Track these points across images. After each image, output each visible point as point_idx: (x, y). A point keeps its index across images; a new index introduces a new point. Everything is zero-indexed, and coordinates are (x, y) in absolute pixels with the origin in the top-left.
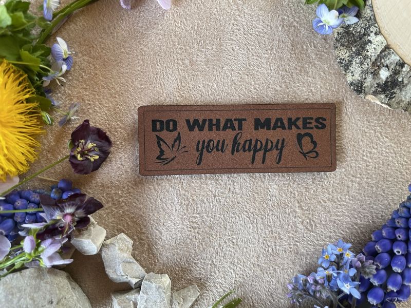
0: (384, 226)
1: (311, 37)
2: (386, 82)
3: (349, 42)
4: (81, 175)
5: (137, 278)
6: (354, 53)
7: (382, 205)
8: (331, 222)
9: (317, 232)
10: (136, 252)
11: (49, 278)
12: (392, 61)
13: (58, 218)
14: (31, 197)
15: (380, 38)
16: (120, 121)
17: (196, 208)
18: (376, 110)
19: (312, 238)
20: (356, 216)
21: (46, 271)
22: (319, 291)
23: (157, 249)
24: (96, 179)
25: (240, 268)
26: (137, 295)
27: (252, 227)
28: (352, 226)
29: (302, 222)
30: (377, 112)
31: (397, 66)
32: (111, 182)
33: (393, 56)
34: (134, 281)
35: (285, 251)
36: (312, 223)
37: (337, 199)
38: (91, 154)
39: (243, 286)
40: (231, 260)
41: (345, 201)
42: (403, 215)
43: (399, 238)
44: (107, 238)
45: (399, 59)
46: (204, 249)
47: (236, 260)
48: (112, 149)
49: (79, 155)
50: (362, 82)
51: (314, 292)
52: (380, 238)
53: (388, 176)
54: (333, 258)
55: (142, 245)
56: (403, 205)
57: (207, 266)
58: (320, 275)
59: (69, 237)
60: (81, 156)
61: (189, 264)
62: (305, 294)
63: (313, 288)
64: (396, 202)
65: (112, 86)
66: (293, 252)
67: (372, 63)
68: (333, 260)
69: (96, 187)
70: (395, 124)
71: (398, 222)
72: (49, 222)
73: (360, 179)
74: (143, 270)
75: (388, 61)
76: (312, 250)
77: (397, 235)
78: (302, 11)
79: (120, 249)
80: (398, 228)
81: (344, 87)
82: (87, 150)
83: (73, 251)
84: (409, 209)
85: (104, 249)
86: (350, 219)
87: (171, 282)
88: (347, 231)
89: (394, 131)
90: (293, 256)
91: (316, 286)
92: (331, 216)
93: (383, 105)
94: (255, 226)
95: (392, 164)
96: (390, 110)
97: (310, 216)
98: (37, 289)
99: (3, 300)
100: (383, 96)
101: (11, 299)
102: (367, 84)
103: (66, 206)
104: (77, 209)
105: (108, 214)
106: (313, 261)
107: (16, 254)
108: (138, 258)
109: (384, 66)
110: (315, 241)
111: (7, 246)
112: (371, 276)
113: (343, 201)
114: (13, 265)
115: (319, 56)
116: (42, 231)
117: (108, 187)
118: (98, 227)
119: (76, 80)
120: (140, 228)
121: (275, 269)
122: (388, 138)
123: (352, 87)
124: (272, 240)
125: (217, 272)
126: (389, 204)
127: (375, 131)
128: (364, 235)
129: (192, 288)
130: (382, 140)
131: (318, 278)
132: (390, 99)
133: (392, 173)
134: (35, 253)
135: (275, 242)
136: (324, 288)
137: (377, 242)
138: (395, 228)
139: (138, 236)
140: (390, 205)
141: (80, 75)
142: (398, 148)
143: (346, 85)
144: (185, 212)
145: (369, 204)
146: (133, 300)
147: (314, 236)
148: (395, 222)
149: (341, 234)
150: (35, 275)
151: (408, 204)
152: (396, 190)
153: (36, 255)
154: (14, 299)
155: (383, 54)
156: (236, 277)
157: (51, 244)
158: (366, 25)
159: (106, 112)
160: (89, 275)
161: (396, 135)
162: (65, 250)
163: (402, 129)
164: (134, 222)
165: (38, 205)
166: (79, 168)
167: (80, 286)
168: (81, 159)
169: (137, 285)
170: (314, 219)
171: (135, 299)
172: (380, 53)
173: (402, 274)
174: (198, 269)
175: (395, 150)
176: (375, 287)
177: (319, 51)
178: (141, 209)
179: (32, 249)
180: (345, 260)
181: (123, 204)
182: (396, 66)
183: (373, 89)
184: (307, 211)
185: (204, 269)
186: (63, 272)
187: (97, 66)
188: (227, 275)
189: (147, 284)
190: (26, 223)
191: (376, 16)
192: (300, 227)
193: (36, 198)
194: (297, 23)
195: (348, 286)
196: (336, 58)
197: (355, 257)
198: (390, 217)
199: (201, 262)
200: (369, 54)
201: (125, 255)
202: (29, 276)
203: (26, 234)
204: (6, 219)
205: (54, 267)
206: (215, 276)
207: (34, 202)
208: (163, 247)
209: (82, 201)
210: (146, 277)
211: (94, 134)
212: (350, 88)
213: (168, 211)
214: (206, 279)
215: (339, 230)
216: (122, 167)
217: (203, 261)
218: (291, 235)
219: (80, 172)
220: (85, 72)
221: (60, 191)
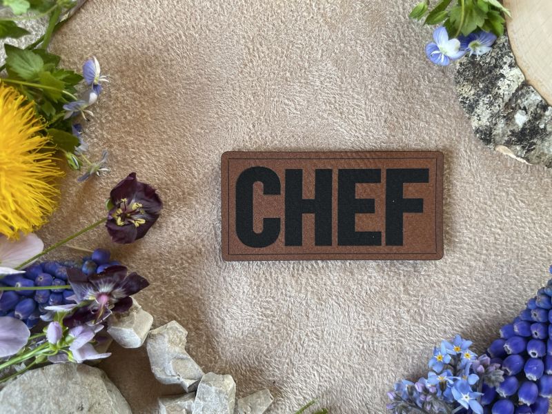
0: (517, 319)
1: (424, 68)
2: (524, 129)
3: (474, 76)
4: (122, 245)
5: (191, 379)
6: (482, 90)
7: (515, 291)
8: (447, 311)
9: (428, 324)
10: (191, 346)
11: (78, 377)
12: (531, 102)
13: (90, 298)
14: (57, 271)
15: (515, 71)
16: (174, 175)
17: (269, 290)
18: (509, 166)
19: (421, 333)
20: (480, 305)
21: (75, 368)
22: (429, 403)
23: (218, 342)
24: (141, 249)
25: (326, 369)
26: (191, 401)
27: (342, 317)
28: (475, 317)
29: (408, 311)
30: (510, 168)
31: (538, 109)
32: (160, 253)
33: (533, 95)
34: (188, 383)
35: (386, 349)
36: (422, 312)
37: (455, 281)
38: (135, 217)
39: (330, 392)
40: (314, 358)
41: (466, 285)
42: (542, 305)
43: (535, 336)
44: (154, 326)
45: (540, 99)
46: (279, 343)
47: (320, 359)
48: (162, 212)
49: (119, 219)
50: (491, 128)
51: (423, 403)
52: (511, 335)
53: (523, 252)
54: (448, 359)
55: (199, 336)
56: (542, 292)
57: (283, 365)
58: (431, 382)
59: (106, 324)
60: (123, 220)
61: (259, 362)
62: (410, 405)
63: (422, 398)
64: (533, 287)
65: (163, 130)
66: (395, 351)
67: (504, 104)
68: (447, 362)
69: (140, 259)
70: (533, 184)
71: (535, 315)
72: (79, 304)
73: (486, 255)
74: (200, 370)
75: (526, 102)
76: (421, 348)
77: (534, 332)
78: (413, 34)
79: (171, 342)
80: (535, 322)
81: (468, 134)
82: (131, 212)
83: (110, 342)
84: (549, 297)
85: (150, 341)
86: (473, 308)
87: (235, 385)
88: (468, 324)
89: (533, 193)
90: (395, 354)
91: (426, 395)
92: (447, 303)
93: (519, 159)
94: (346, 314)
95: (529, 237)
96: (527, 166)
97: (420, 304)
98: (63, 391)
99: (20, 404)
100: (518, 148)
101: (30, 404)
102: (498, 132)
103: (101, 283)
104: (115, 288)
105: (155, 295)
106: (422, 362)
107: (38, 345)
108: (194, 353)
109: (520, 108)
110: (425, 336)
111: (25, 333)
112: (497, 384)
113: (463, 285)
114: (33, 359)
115: (434, 94)
116: (71, 315)
117: (156, 261)
118: (143, 312)
119: (117, 121)
120: (197, 314)
121: (372, 371)
122: (524, 203)
123: (478, 135)
124: (368, 334)
125: (296, 374)
126: (524, 290)
127: (507, 193)
128: (490, 329)
129: (263, 394)
130: (516, 205)
131: (428, 386)
132: (529, 151)
133: (529, 249)
134: (61, 343)
135: (372, 337)
136: (436, 399)
137: (506, 340)
138: (531, 322)
139: (193, 325)
140: (525, 292)
141: (122, 114)
142: (538, 216)
143: (470, 133)
144: (256, 295)
145: (497, 289)
146: (186, 407)
147: (424, 330)
148: (531, 315)
149: (460, 327)
150: (62, 372)
151: (549, 291)
152: (533, 271)
153: (63, 346)
154: (33, 404)
155: (520, 92)
156: (320, 381)
157: (82, 332)
158: (497, 54)
159: (156, 163)
160: (131, 374)
161: (535, 200)
162: (100, 341)
163: (544, 191)
164: (188, 306)
165: (66, 281)
166: (119, 235)
167: (118, 387)
168: (122, 223)
169: (192, 389)
170: (425, 308)
171: (189, 406)
172: (516, 91)
173: (538, 383)
174: (271, 369)
175: (534, 218)
176: (503, 398)
177: (434, 87)
178: (198, 290)
179: (57, 339)
180: (463, 363)
181: (176, 282)
182: (536, 109)
183: (506, 138)
184: (415, 296)
185: (279, 369)
186: (96, 370)
187: (145, 104)
188: (309, 378)
189: (204, 388)
190: (50, 305)
191: (511, 42)
192: (405, 317)
193: (62, 272)
194: (407, 50)
195: (466, 398)
196: (458, 96)
197: (477, 358)
198: (526, 306)
199: (275, 360)
200: (501, 92)
201: (177, 349)
202: (54, 375)
203: (50, 318)
204: (24, 299)
205: (86, 363)
206: (293, 378)
207: (60, 278)
208: (226, 339)
209: (122, 277)
210: (203, 378)
211: (140, 191)
212: (475, 136)
213: (233, 293)
214: (281, 382)
215: (456, 322)
216: (175, 234)
217: (278, 359)
218: (393, 327)
219: (120, 240)
220: (128, 111)
221: (94, 264)
